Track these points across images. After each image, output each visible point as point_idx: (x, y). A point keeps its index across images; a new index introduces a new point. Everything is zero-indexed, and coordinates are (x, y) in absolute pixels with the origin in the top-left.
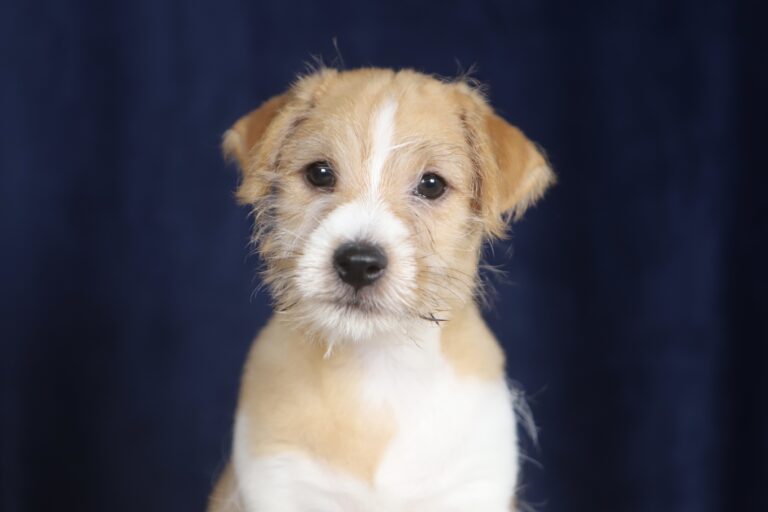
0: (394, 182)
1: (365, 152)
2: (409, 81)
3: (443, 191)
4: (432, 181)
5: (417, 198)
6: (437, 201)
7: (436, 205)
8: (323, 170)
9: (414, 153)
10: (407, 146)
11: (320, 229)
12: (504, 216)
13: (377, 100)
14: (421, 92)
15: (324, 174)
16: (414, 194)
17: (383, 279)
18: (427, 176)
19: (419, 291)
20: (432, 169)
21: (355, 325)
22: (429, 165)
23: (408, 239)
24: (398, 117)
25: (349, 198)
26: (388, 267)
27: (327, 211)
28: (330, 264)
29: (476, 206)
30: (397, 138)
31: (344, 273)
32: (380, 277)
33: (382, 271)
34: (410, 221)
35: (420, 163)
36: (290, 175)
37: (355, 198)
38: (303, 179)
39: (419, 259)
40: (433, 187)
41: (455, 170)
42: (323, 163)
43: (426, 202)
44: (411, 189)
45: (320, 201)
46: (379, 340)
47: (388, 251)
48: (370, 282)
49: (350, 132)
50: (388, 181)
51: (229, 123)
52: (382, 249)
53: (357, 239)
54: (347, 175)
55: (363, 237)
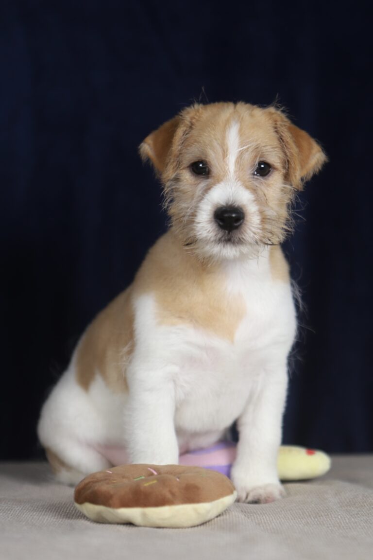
0: (243, 169)
1: (225, 154)
2: (244, 109)
3: (269, 171)
4: (262, 166)
5: (256, 177)
6: (266, 177)
7: (266, 179)
8: (201, 165)
9: (252, 151)
10: (248, 148)
11: (205, 200)
12: (302, 180)
13: (227, 123)
14: (252, 116)
15: (202, 168)
16: (254, 174)
17: (243, 225)
18: (260, 163)
19: (263, 229)
20: (262, 159)
21: (229, 251)
22: (260, 157)
23: (255, 201)
24: (241, 132)
25: (218, 181)
26: (245, 218)
27: (207, 190)
28: (213, 219)
29: (287, 177)
30: (242, 144)
31: (221, 223)
32: (241, 224)
33: (242, 221)
34: (254, 191)
35: (256, 157)
36: (183, 169)
37: (222, 180)
38: (190, 171)
39: (261, 212)
40: (263, 169)
41: (274, 158)
42: (202, 162)
43: (260, 178)
44: (252, 172)
45: (203, 184)
46: (243, 258)
47: (244, 209)
48: (237, 228)
49: (215, 144)
50: (239, 169)
51: (142, 139)
52: (241, 209)
53: (227, 204)
54: (216, 169)
55: (230, 203)
